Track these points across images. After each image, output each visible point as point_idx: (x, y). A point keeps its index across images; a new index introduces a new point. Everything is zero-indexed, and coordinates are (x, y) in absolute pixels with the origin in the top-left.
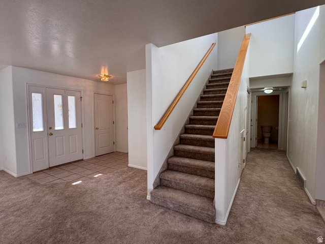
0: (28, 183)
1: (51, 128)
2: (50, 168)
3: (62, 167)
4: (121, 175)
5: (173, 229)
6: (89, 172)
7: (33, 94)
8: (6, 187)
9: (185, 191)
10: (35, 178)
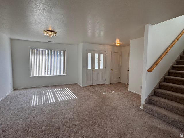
0: (86, 89)
1: (93, 68)
2: (93, 85)
3: (97, 86)
4: (125, 94)
5: (157, 126)
6: (109, 90)
7: (88, 54)
8: (80, 90)
9: (167, 109)
10: (88, 88)
